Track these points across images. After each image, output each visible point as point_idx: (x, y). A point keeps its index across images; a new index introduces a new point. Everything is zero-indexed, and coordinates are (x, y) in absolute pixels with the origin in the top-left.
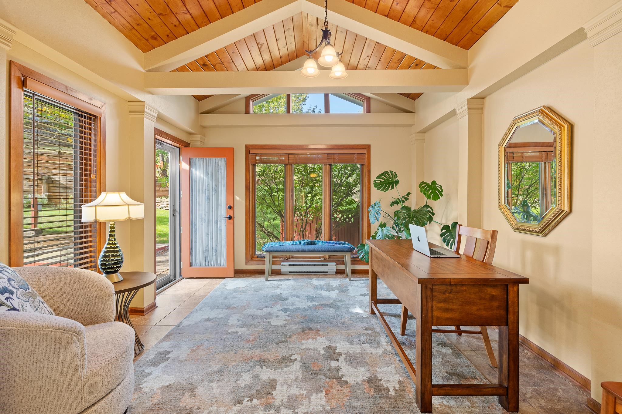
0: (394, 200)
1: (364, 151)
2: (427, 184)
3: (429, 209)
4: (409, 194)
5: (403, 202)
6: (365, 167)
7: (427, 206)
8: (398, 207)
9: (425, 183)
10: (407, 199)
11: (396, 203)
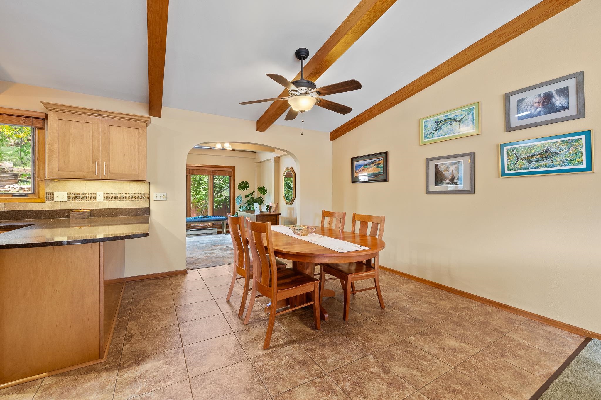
0: (247, 195)
1: (231, 170)
2: (261, 188)
3: (262, 198)
4: (253, 192)
5: (251, 195)
6: (232, 177)
7: (261, 197)
8: (249, 198)
9: (260, 187)
10: (253, 194)
11: (248, 196)
